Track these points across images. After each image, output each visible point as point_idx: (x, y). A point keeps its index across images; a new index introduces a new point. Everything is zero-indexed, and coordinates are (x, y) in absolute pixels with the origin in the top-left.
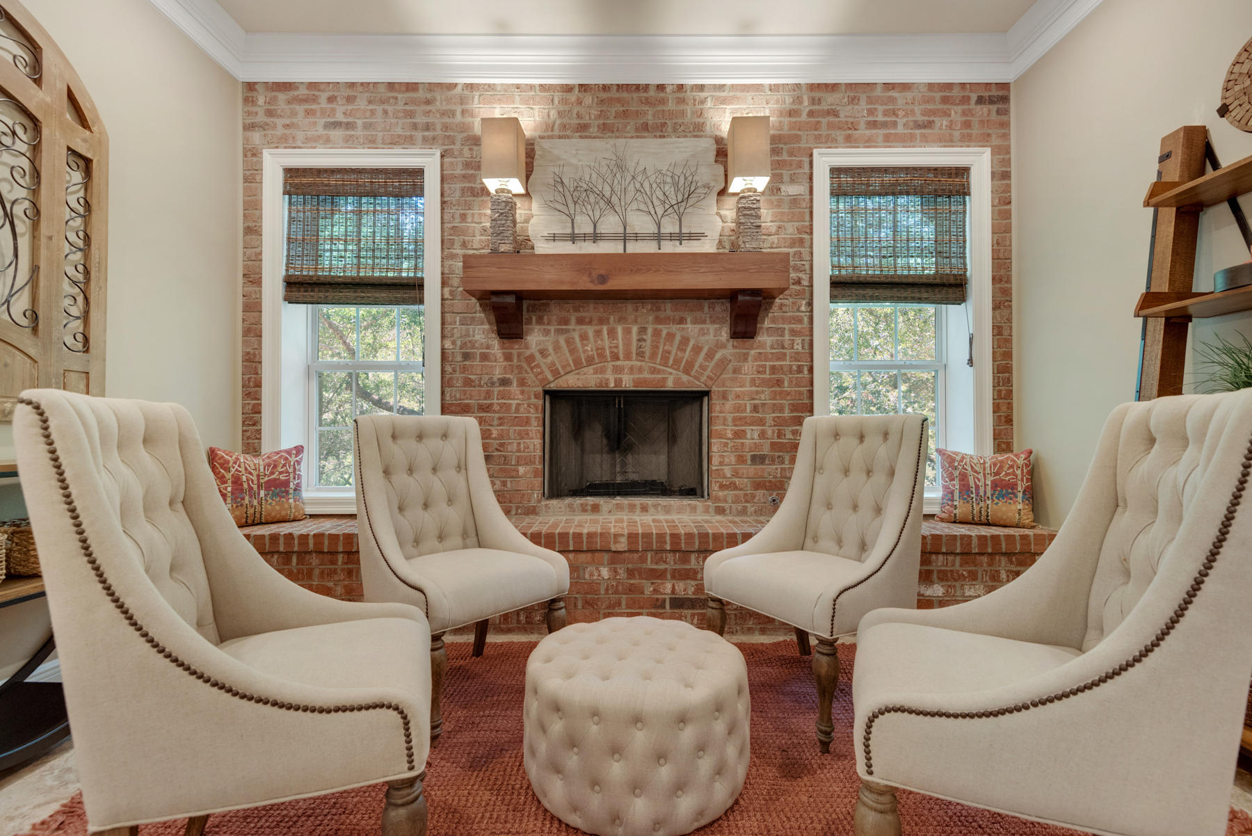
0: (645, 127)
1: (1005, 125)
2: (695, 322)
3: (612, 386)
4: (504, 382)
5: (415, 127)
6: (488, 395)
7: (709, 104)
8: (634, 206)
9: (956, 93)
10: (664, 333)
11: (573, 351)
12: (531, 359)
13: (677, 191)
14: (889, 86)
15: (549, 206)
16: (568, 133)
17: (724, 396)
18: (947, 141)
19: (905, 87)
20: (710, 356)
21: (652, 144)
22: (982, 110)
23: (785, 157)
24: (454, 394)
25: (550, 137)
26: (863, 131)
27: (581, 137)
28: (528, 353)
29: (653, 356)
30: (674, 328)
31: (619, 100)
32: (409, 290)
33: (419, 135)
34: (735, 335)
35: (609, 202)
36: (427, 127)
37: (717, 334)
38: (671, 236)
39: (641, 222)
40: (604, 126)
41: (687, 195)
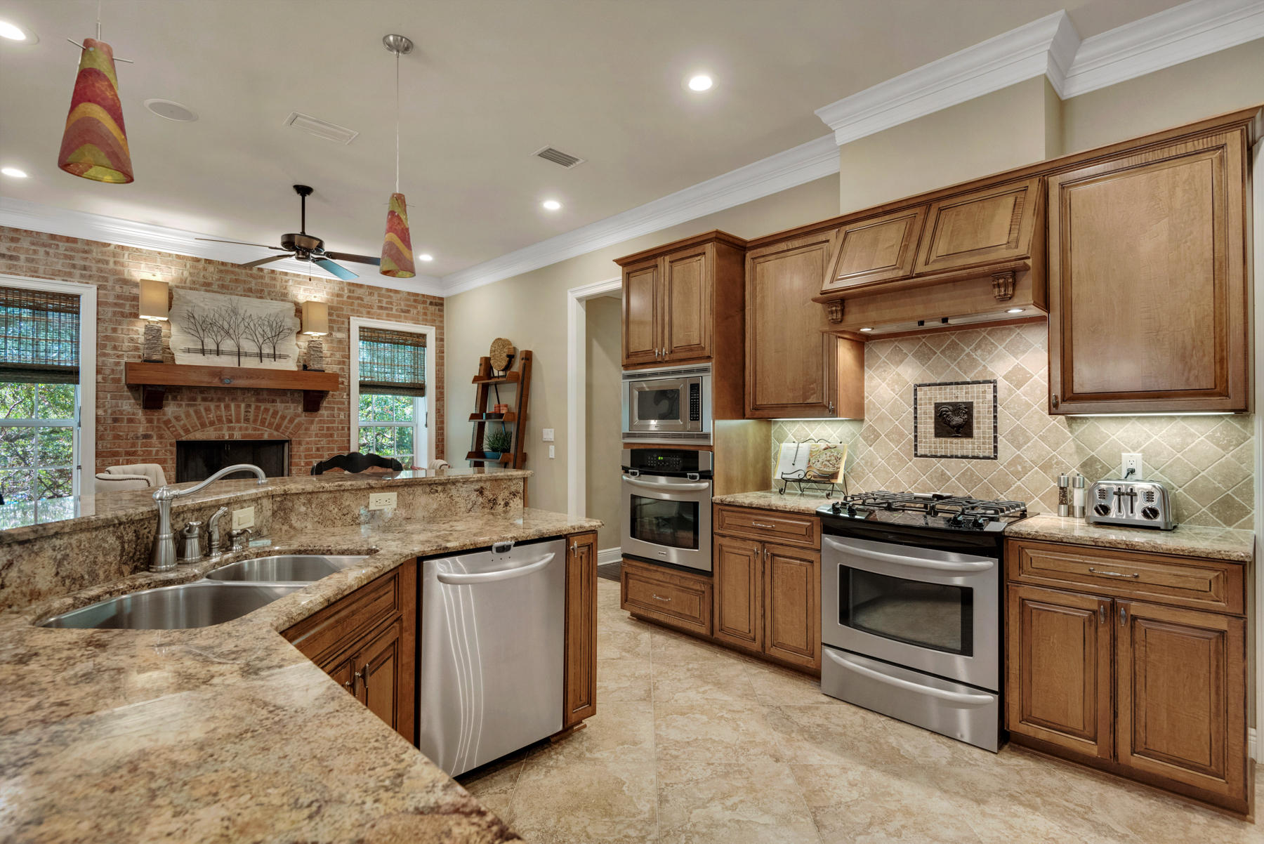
0: (250, 290)
1: (442, 316)
2: (282, 402)
3: (227, 438)
4: (146, 437)
5: (74, 266)
6: (134, 445)
7: (290, 283)
8: (244, 336)
9: (420, 298)
10: (262, 408)
11: (199, 417)
12: (167, 422)
13: (272, 329)
14: (389, 290)
15: (185, 331)
16: (197, 286)
17: (300, 443)
18: (416, 321)
19: (396, 292)
20: (291, 421)
21: (255, 302)
22: (432, 308)
23: (335, 318)
24: (107, 444)
25: (183, 288)
26: (375, 310)
27: (206, 291)
28: (165, 418)
29: (255, 421)
30: (268, 405)
31: (233, 272)
32: (67, 375)
33: (77, 272)
34: (306, 410)
35: (227, 333)
36: (85, 268)
37: (294, 409)
38: (268, 356)
39: (249, 346)
40: (223, 286)
41: (278, 333)
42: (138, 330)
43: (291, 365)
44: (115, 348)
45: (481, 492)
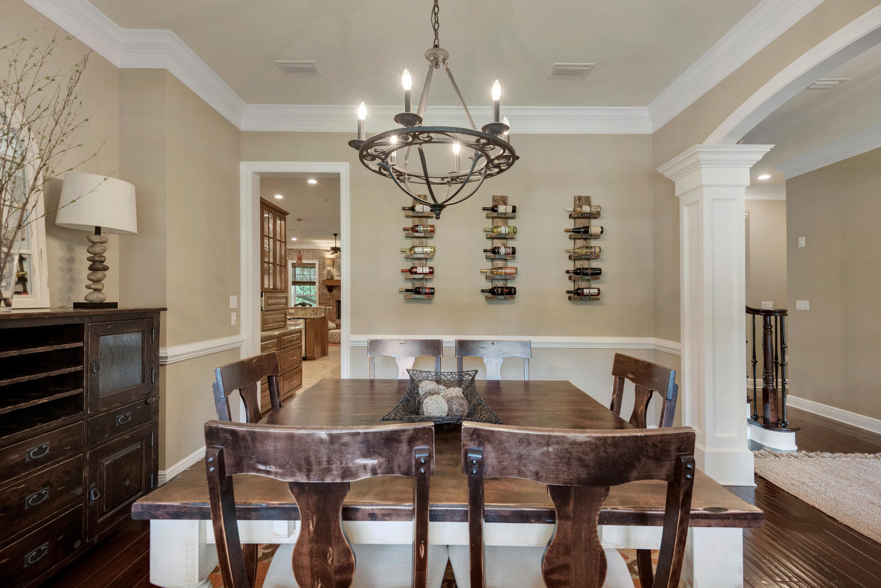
4: (329, 299)
5: (314, 256)
15: (337, 270)
24: (321, 301)
25: (337, 258)
28: (333, 294)
32: (313, 283)
33: (315, 257)
36: (316, 256)
42: (325, 272)
44: (323, 276)
45: (313, 311)
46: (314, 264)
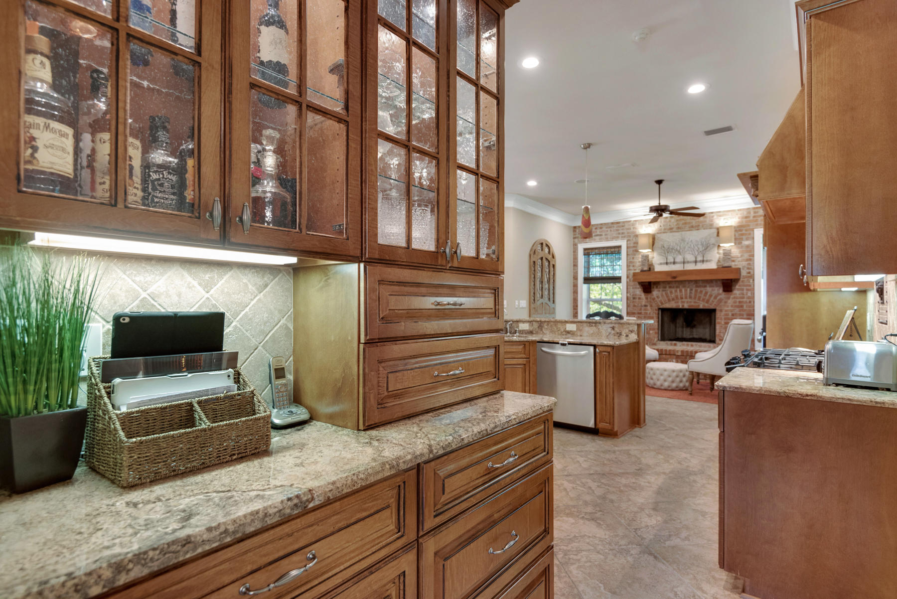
0: (692, 227)
2: (710, 287)
3: (681, 307)
4: (646, 306)
5: (619, 234)
6: (641, 309)
7: (715, 217)
8: (688, 252)
10: (699, 291)
11: (667, 296)
12: (654, 299)
13: (703, 246)
15: (660, 254)
16: (666, 231)
17: (721, 311)
20: (715, 298)
21: (695, 232)
23: (744, 232)
24: (631, 309)
25: (661, 233)
27: (671, 232)
28: (653, 297)
29: (695, 298)
30: (702, 289)
31: (683, 219)
32: (616, 280)
33: (620, 236)
34: (724, 291)
35: (679, 252)
36: (623, 233)
37: (718, 290)
38: (700, 261)
39: (690, 257)
40: (678, 228)
41: (707, 247)
42: (638, 259)
43: (713, 266)
44: (633, 266)
45: (613, 328)
46: (620, 247)
